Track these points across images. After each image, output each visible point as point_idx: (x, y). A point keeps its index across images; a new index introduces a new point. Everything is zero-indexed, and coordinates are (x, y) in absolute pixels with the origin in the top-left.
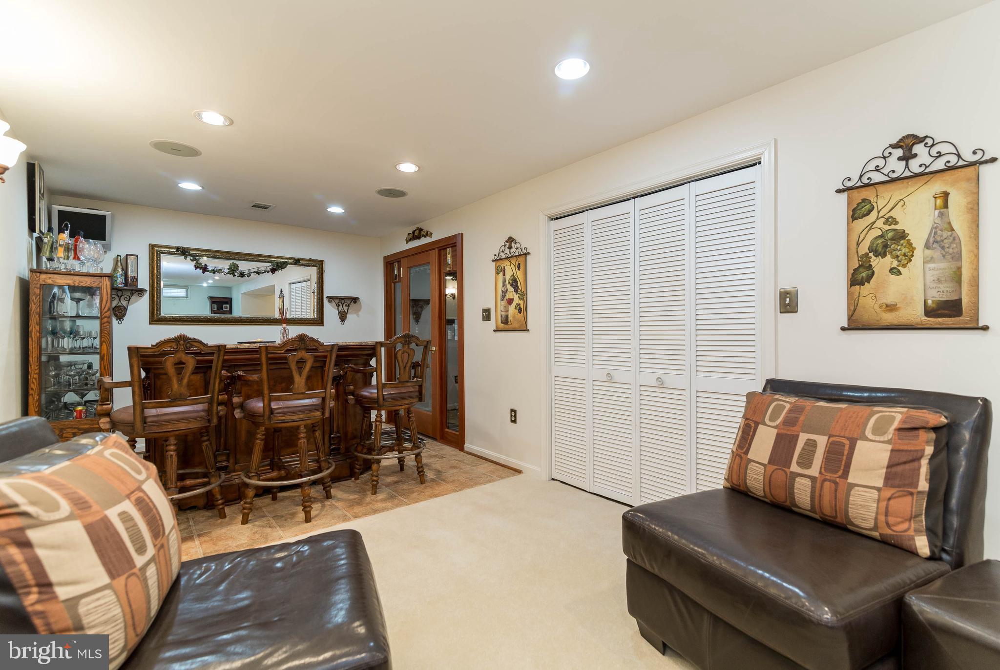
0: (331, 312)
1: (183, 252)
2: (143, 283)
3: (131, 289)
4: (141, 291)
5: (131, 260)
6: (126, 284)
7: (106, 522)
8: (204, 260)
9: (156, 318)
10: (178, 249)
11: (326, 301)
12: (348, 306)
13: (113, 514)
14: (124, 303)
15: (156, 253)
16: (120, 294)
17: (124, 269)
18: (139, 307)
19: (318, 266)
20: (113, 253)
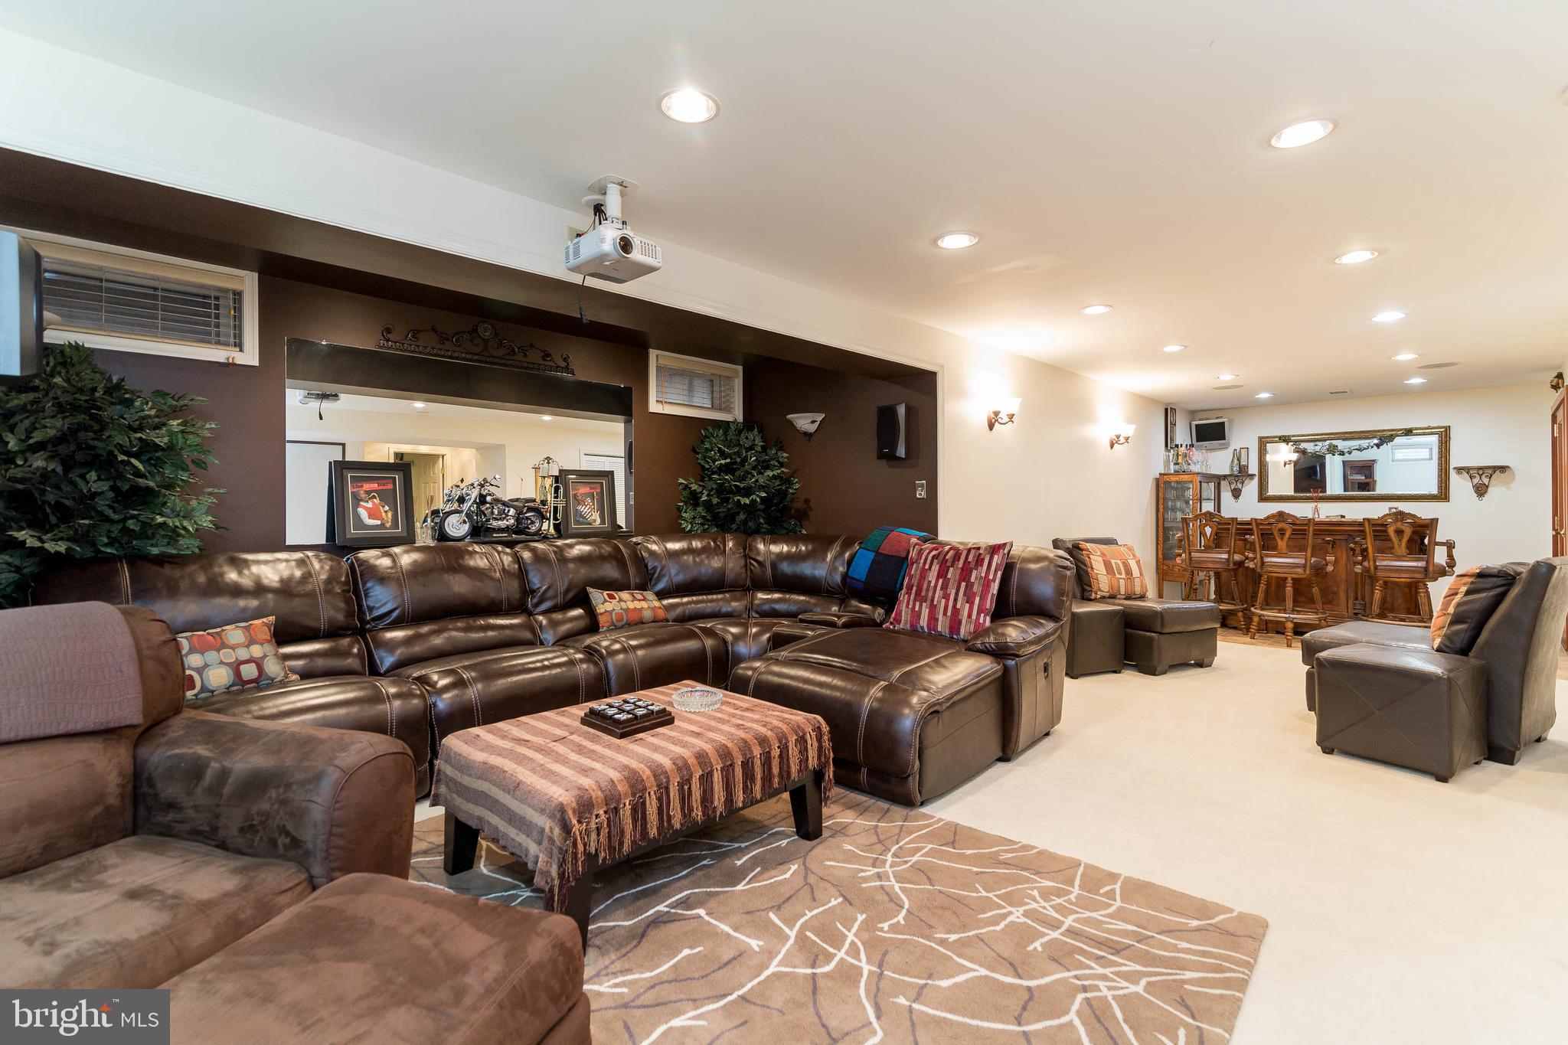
0: (1460, 485)
1: (1285, 439)
2: (1253, 469)
3: (1242, 474)
4: (1252, 476)
5: (1244, 453)
6: (1240, 472)
7: (1110, 562)
9: (1263, 497)
10: (1280, 438)
11: (1453, 474)
12: (1490, 477)
13: (1113, 562)
14: (1240, 486)
15: (1263, 442)
16: (1237, 479)
17: (1239, 460)
18: (1251, 488)
19: (1440, 434)
20: (1230, 450)
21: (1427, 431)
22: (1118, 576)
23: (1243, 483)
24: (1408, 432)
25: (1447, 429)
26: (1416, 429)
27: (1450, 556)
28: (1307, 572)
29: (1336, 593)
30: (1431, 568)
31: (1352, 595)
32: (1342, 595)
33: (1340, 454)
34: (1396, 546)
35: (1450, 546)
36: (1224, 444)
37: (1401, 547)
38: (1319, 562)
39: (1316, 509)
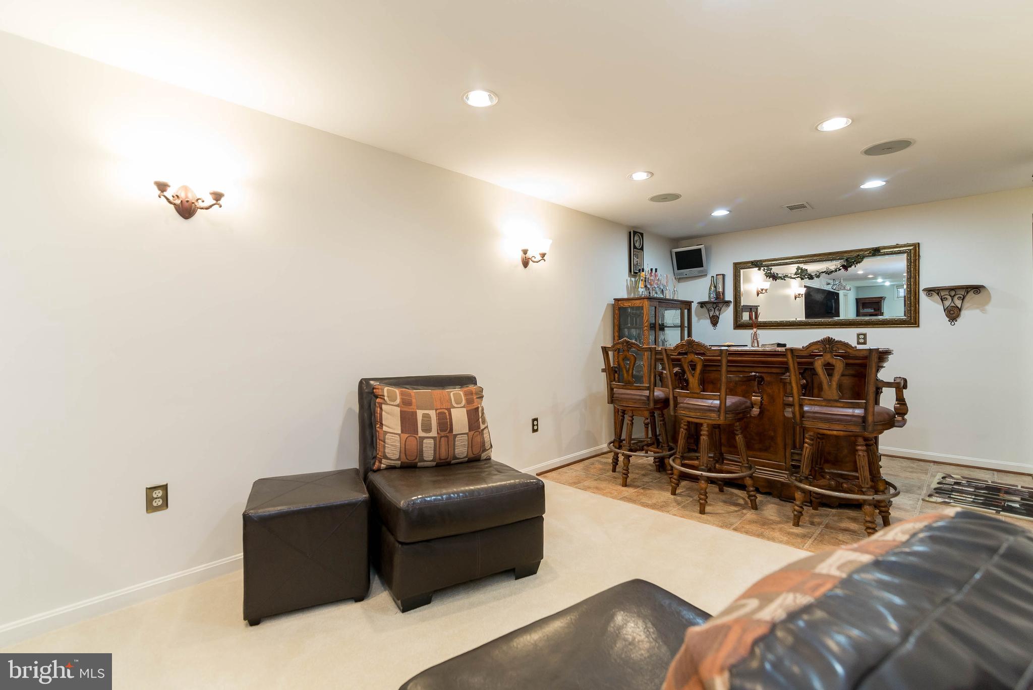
0: (930, 308)
1: (757, 264)
2: (729, 296)
3: (719, 301)
4: (728, 303)
5: (720, 280)
6: (717, 298)
8: (775, 270)
10: (753, 262)
11: (922, 297)
12: (963, 299)
13: (420, 414)
14: (717, 313)
15: (738, 267)
16: (714, 306)
17: (715, 287)
18: (727, 315)
19: (909, 253)
20: (708, 279)
21: (893, 251)
22: (421, 434)
23: (720, 310)
24: (876, 252)
25: (917, 246)
26: (885, 248)
27: (901, 400)
28: (722, 418)
29: (773, 438)
30: (870, 419)
31: (789, 442)
32: (779, 440)
33: (809, 279)
34: (825, 386)
35: (900, 386)
36: (702, 271)
37: (830, 389)
38: (741, 404)
39: (755, 338)
